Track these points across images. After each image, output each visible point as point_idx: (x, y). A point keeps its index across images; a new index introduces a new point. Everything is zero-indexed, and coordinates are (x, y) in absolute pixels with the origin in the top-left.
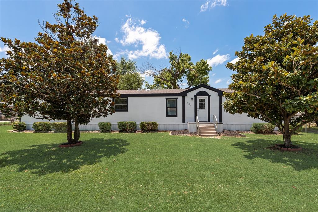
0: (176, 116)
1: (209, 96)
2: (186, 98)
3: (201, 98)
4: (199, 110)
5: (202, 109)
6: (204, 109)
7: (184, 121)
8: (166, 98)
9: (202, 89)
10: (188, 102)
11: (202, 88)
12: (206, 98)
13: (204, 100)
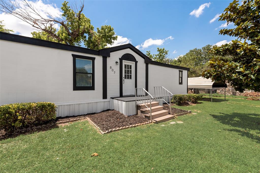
0: (92, 88)
1: (136, 62)
2: (108, 59)
3: (127, 64)
4: (125, 80)
5: (128, 78)
6: (131, 78)
7: (105, 97)
8: (73, 55)
9: (129, 51)
10: (111, 67)
11: (129, 49)
12: (132, 64)
13: (131, 66)
